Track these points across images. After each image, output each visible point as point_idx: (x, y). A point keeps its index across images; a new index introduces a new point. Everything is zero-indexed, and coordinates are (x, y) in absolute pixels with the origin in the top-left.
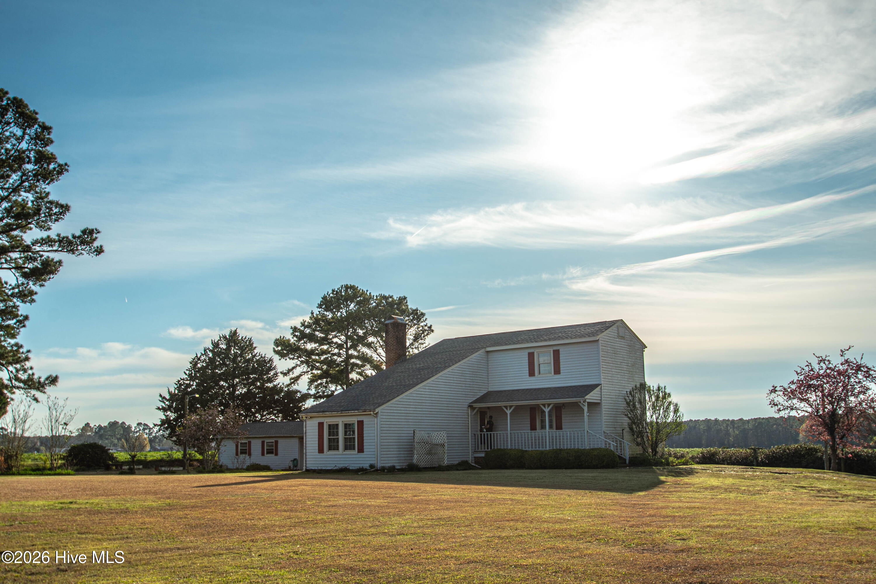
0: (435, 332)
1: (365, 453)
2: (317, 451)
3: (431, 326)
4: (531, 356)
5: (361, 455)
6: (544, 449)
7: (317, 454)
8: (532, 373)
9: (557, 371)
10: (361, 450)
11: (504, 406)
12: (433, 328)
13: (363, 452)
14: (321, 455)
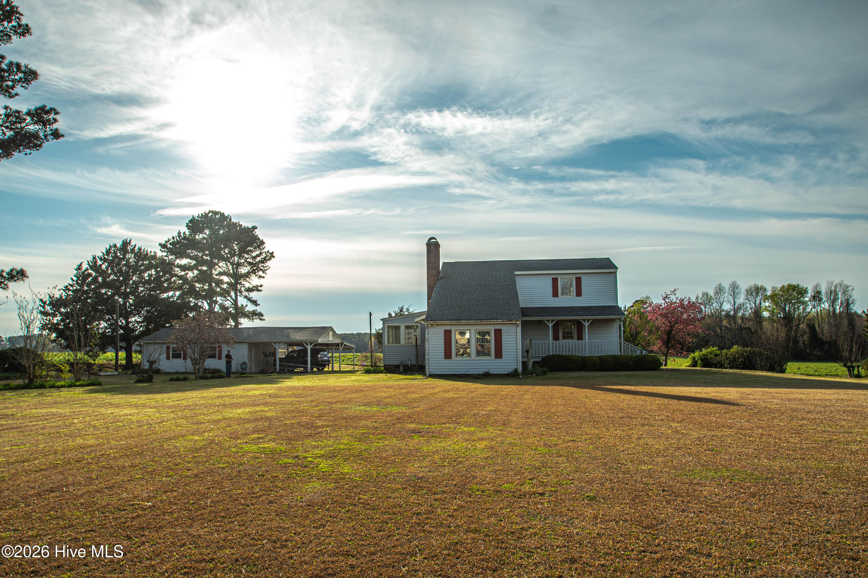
0: (276, 257)
1: (503, 359)
2: (443, 357)
3: (273, 252)
4: (555, 281)
5: (499, 360)
6: (584, 355)
7: (443, 359)
8: (555, 294)
9: (579, 293)
10: (499, 355)
11: (547, 320)
12: (274, 254)
13: (501, 358)
14: (448, 361)
